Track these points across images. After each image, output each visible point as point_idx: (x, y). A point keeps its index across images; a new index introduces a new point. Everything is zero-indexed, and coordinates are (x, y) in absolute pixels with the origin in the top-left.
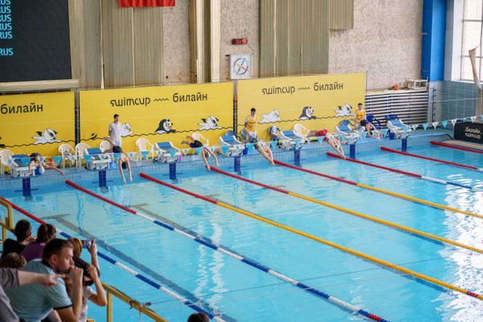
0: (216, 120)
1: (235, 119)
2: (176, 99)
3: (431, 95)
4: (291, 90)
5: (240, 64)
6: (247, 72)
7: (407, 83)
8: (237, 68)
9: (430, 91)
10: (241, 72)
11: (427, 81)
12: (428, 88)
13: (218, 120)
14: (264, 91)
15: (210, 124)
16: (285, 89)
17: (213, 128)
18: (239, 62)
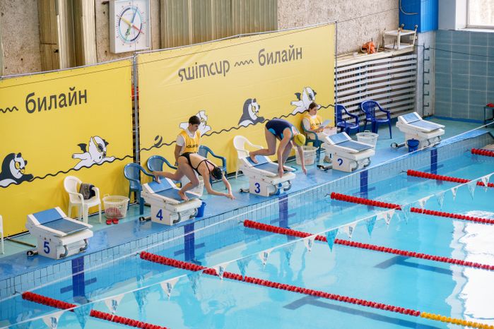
0: (103, 145)
1: (136, 137)
2: (31, 106)
3: (420, 59)
4: (223, 68)
5: (129, 19)
6: (141, 35)
7: (382, 38)
8: (124, 27)
9: (420, 49)
10: (131, 37)
11: (414, 32)
12: (416, 46)
13: (106, 144)
14: (182, 73)
15: (94, 154)
16: (214, 67)
17: (98, 161)
18: (128, 17)
